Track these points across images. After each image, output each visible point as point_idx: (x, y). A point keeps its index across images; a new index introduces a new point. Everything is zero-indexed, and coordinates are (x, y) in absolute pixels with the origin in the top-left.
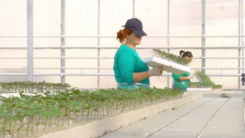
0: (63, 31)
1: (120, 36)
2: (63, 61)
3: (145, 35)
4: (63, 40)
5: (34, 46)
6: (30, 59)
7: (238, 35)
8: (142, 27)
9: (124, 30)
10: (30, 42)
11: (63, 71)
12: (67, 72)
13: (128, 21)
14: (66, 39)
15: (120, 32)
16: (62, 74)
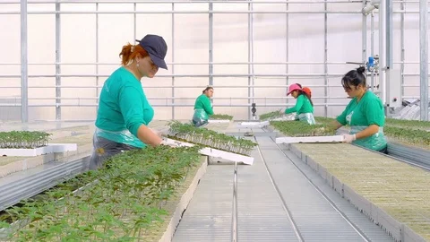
0: (58, 58)
1: (127, 53)
2: (58, 90)
3: (164, 67)
4: (58, 67)
5: (29, 74)
6: (24, 88)
7: (247, 61)
8: (164, 54)
9: (136, 47)
10: (24, 71)
11: (58, 101)
12: (63, 102)
13: (148, 36)
14: (62, 67)
15: (130, 46)
16: (58, 104)
